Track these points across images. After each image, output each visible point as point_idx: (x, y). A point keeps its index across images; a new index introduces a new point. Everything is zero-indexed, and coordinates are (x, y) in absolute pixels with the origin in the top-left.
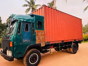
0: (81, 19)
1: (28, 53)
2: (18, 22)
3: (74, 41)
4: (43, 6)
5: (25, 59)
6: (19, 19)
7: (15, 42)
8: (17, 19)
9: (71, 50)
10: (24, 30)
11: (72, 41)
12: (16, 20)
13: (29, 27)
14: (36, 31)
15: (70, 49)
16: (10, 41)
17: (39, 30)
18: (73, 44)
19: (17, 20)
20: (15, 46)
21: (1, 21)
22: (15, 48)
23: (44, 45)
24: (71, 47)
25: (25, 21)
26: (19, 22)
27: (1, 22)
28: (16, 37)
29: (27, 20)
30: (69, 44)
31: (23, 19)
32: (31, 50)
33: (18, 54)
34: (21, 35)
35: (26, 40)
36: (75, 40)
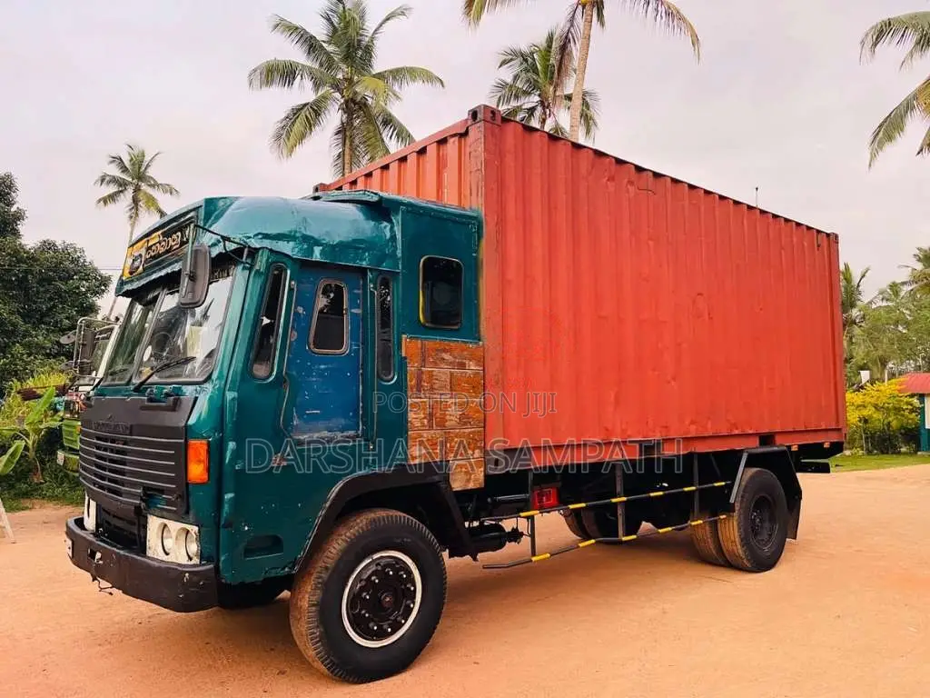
0: (832, 239)
1: (336, 547)
2: (261, 263)
3: (753, 445)
4: (474, 114)
5: (307, 598)
6: (267, 243)
7: (232, 445)
8: (255, 243)
9: (731, 531)
10: (303, 334)
11: (736, 445)
12: (239, 252)
13: (351, 311)
14: (409, 345)
15: (714, 525)
16: (187, 432)
17: (434, 342)
18: (744, 474)
19: (253, 252)
20: (228, 481)
21: (19, 216)
22: (228, 496)
23: (476, 480)
24: (729, 509)
25: (317, 254)
26: (269, 265)
27: (16, 233)
28: (240, 402)
29: (333, 247)
30: (707, 476)
31: (306, 238)
32: (360, 523)
33: (249, 552)
34: (280, 381)
35: (321, 424)
36: (766, 439)
